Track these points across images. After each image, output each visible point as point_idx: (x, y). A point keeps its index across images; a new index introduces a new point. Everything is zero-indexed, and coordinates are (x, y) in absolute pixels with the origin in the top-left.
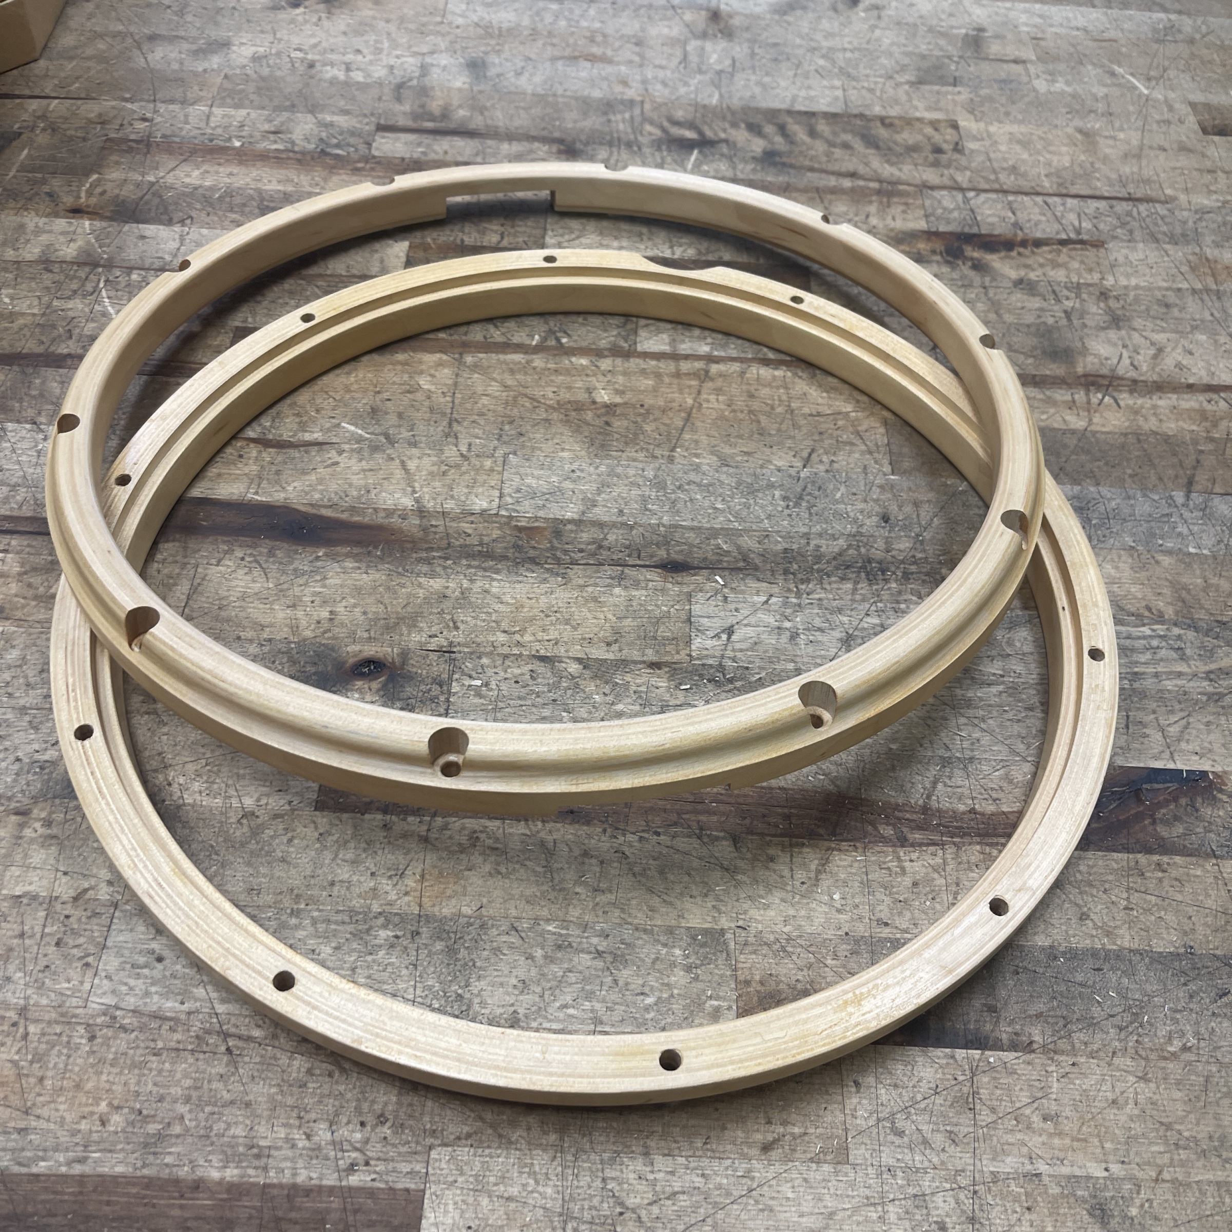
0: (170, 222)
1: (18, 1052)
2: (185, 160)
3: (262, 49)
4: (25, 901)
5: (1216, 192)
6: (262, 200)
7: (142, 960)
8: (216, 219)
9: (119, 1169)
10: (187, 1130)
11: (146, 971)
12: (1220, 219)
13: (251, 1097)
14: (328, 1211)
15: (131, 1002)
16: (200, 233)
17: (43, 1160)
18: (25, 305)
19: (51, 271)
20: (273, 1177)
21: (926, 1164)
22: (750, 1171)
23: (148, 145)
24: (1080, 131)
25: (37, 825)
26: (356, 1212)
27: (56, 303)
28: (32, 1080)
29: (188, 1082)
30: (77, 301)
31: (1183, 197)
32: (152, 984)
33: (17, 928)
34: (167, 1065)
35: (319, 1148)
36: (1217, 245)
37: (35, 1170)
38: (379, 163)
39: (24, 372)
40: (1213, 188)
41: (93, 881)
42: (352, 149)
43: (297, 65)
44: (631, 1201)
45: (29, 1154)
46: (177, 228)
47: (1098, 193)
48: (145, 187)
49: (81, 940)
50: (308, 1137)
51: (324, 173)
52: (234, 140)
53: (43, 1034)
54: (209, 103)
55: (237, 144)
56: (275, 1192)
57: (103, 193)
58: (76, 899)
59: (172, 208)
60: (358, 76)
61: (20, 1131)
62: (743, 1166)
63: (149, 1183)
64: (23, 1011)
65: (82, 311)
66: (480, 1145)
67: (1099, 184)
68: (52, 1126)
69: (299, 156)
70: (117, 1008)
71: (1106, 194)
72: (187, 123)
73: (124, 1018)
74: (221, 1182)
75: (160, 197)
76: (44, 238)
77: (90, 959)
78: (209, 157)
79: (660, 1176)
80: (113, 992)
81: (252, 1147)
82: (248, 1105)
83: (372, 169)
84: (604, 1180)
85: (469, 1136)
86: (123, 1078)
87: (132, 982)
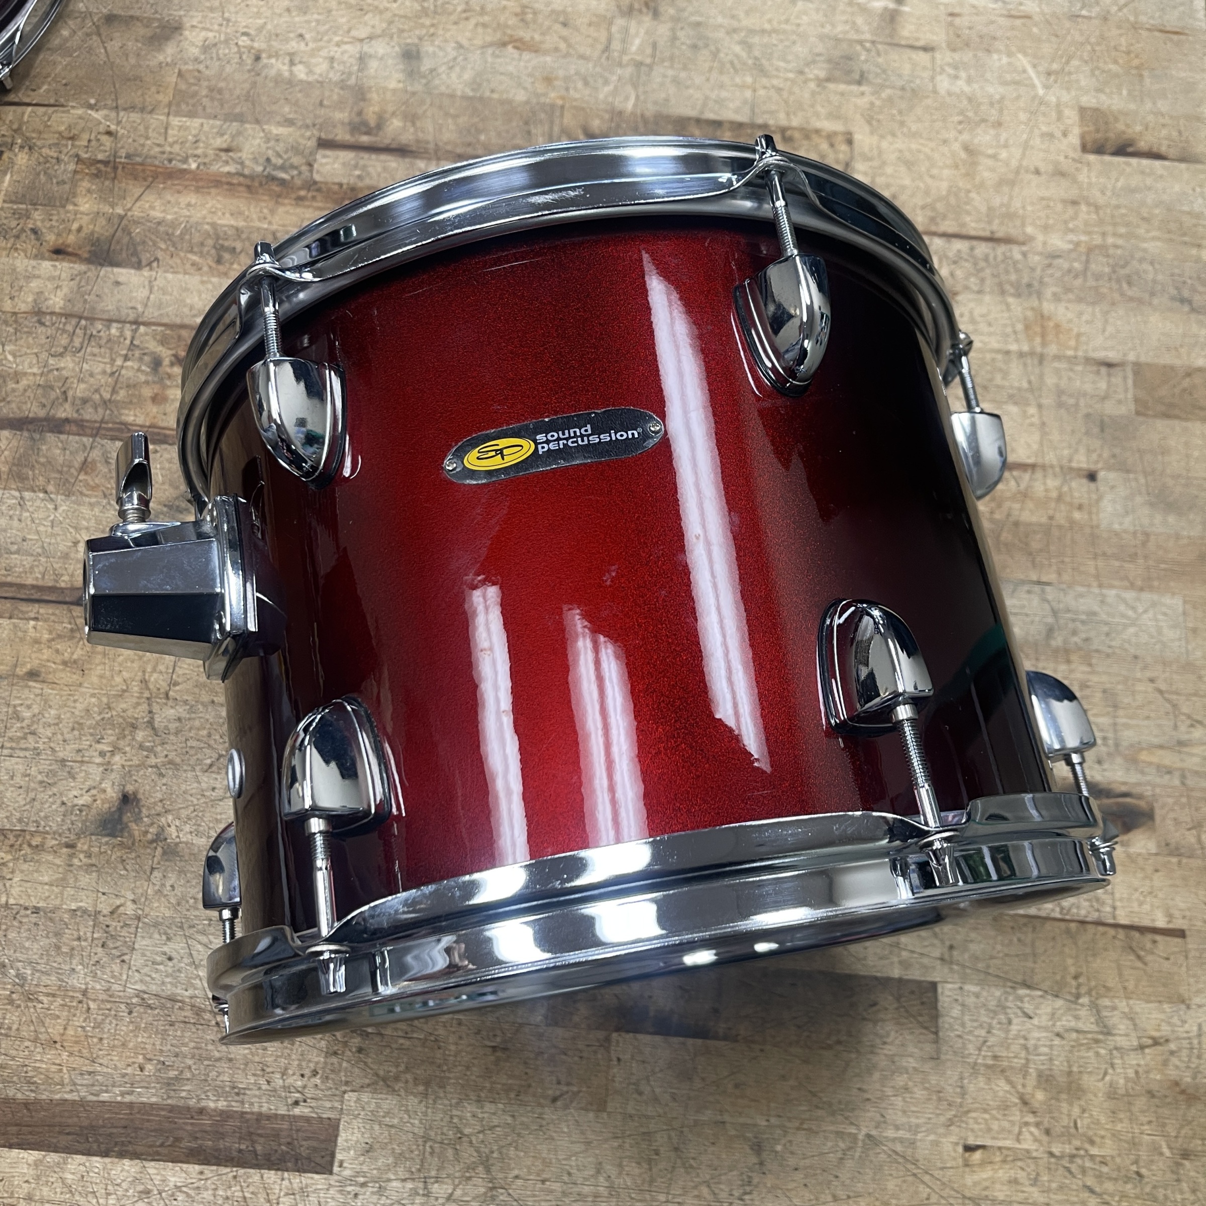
0: (138, 266)
1: (85, 1021)
2: (148, 187)
3: (211, 35)
4: (79, 913)
5: (1072, 231)
6: (218, 238)
7: (159, 959)
8: (179, 261)
9: (154, 1100)
10: (193, 1075)
11: (161, 967)
12: (1066, 265)
13: (232, 1056)
14: (281, 1130)
15: (154, 988)
16: (165, 278)
17: (106, 1092)
18: (26, 364)
19: (42, 324)
20: (247, 1108)
21: (654, 1114)
22: (541, 1114)
23: (115, 168)
24: (966, 148)
25: (82, 856)
26: (298, 1131)
27: (51, 361)
28: (95, 1040)
29: (192, 1045)
30: (68, 358)
31: (1040, 238)
32: (167, 976)
33: (76, 934)
34: (179, 1033)
35: (275, 1090)
36: (1057, 298)
37: (101, 1099)
38: (319, 190)
39: (32, 439)
40: (1071, 225)
41: (122, 900)
42: (295, 172)
43: (244, 57)
44: (467, 1131)
45: (97, 1088)
46: (146, 272)
47: (964, 232)
48: (116, 221)
49: (119, 944)
50: (268, 1082)
51: (271, 204)
52: (190, 160)
53: (99, 1009)
54: (166, 110)
55: (194, 166)
56: (248, 1116)
57: (79, 230)
58: (112, 913)
59: (140, 248)
60: (300, 72)
61: (90, 1073)
62: (539, 1110)
63: (172, 1109)
64: (85, 993)
65: (73, 370)
66: (375, 1091)
67: (968, 219)
68: (110, 1070)
69: (248, 182)
70: (145, 992)
71: (973, 233)
72: (147, 138)
73: (150, 999)
74: (215, 1110)
75: (129, 233)
76: (34, 284)
77: (126, 958)
78: (169, 182)
79: (486, 1115)
80: (141, 981)
81: (234, 1088)
82: (230, 1060)
83: (314, 198)
84: (451, 1117)
85: (369, 1085)
86: (152, 1041)
87: (154, 975)
